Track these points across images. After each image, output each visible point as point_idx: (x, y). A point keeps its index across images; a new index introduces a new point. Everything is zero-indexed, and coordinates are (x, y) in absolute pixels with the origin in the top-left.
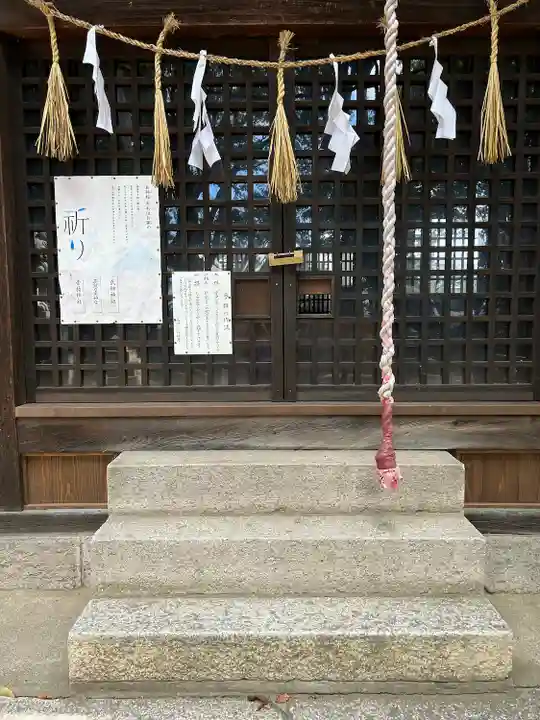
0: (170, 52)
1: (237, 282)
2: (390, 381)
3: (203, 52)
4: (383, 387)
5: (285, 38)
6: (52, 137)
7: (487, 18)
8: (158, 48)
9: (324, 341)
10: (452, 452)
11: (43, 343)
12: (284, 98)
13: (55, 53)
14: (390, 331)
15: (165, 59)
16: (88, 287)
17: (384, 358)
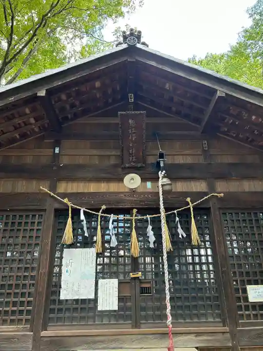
0: (103, 215)
1: (120, 283)
2: (170, 319)
3: (112, 215)
4: (168, 321)
5: (135, 211)
6: (66, 238)
7: (189, 206)
8: (100, 214)
9: (150, 304)
10: (197, 348)
11: (52, 307)
12: (135, 227)
13: (70, 215)
14: (169, 301)
15: (102, 217)
16: (70, 285)
17: (167, 310)
